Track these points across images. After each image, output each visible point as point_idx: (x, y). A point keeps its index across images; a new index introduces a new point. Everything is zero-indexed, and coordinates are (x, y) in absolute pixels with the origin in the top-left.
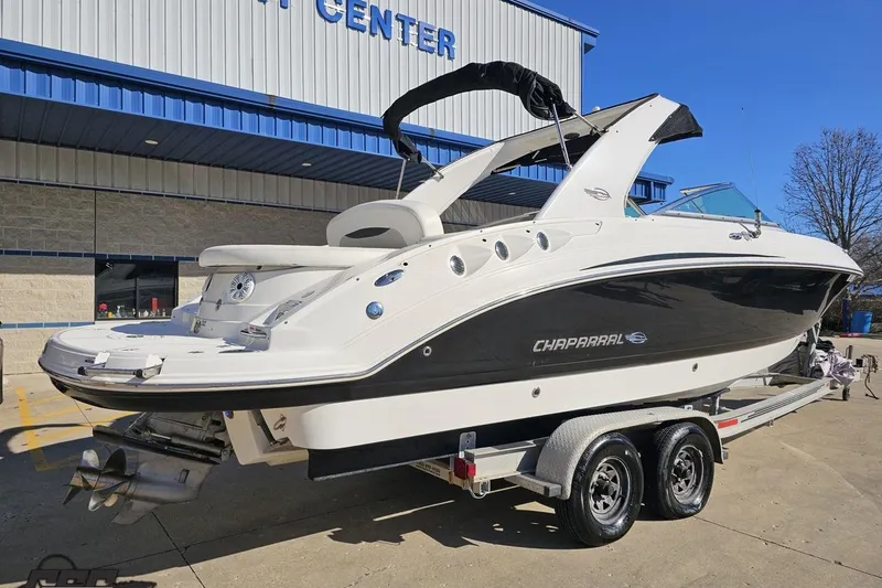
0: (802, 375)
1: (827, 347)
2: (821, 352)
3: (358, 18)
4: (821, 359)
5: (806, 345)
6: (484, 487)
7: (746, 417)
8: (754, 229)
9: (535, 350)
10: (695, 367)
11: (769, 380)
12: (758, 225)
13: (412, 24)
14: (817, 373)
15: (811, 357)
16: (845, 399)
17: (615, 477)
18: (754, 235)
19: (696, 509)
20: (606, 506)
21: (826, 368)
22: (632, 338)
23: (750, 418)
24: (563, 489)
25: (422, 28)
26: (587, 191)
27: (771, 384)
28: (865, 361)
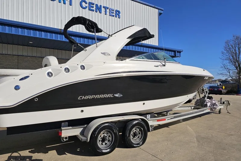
0: (202, 106)
1: (210, 98)
2: (209, 100)
3: (92, 7)
4: (208, 102)
5: (204, 97)
6: (66, 138)
7: (170, 118)
8: (164, 63)
9: (79, 99)
10: (144, 104)
11: (193, 108)
12: (165, 62)
13: (108, 9)
14: (206, 106)
15: (205, 101)
16: (219, 113)
17: (110, 135)
18: (164, 65)
19: (138, 145)
20: (106, 144)
21: (209, 104)
22: (117, 95)
23: (171, 119)
24: (87, 139)
25: (111, 10)
26: (102, 53)
27: (193, 109)
28: (225, 103)
